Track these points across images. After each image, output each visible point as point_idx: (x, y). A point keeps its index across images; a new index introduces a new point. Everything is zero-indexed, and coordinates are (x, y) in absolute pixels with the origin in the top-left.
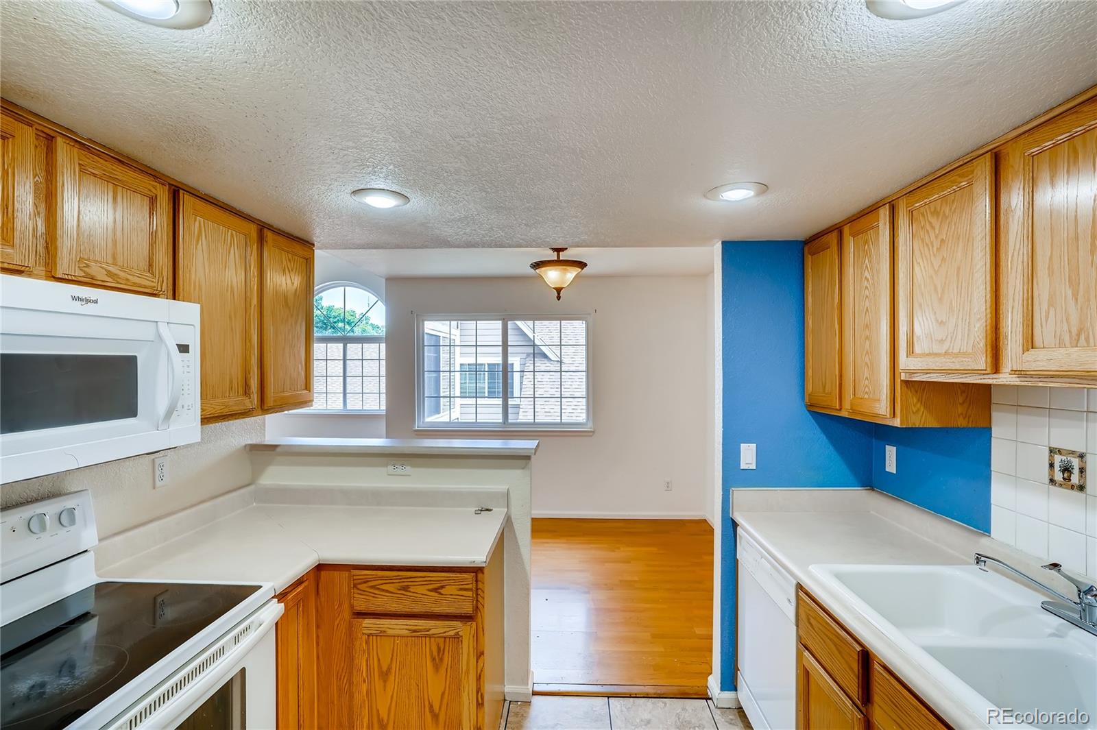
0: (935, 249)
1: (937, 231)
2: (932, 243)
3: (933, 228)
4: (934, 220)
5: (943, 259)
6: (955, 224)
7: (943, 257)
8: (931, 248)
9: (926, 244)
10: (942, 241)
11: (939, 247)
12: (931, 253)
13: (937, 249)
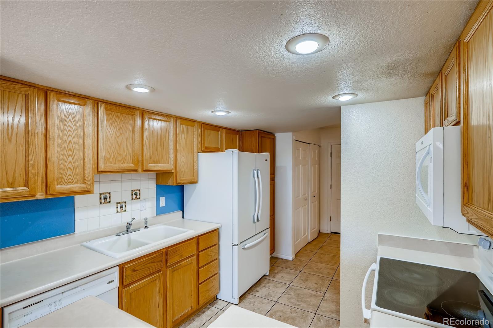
0: (117, 129)
1: (118, 123)
2: (116, 127)
3: (117, 122)
4: (117, 119)
5: (121, 134)
6: (126, 124)
7: (121, 133)
8: (115, 128)
9: (113, 126)
10: (120, 127)
11: (119, 128)
12: (116, 130)
13: (118, 129)
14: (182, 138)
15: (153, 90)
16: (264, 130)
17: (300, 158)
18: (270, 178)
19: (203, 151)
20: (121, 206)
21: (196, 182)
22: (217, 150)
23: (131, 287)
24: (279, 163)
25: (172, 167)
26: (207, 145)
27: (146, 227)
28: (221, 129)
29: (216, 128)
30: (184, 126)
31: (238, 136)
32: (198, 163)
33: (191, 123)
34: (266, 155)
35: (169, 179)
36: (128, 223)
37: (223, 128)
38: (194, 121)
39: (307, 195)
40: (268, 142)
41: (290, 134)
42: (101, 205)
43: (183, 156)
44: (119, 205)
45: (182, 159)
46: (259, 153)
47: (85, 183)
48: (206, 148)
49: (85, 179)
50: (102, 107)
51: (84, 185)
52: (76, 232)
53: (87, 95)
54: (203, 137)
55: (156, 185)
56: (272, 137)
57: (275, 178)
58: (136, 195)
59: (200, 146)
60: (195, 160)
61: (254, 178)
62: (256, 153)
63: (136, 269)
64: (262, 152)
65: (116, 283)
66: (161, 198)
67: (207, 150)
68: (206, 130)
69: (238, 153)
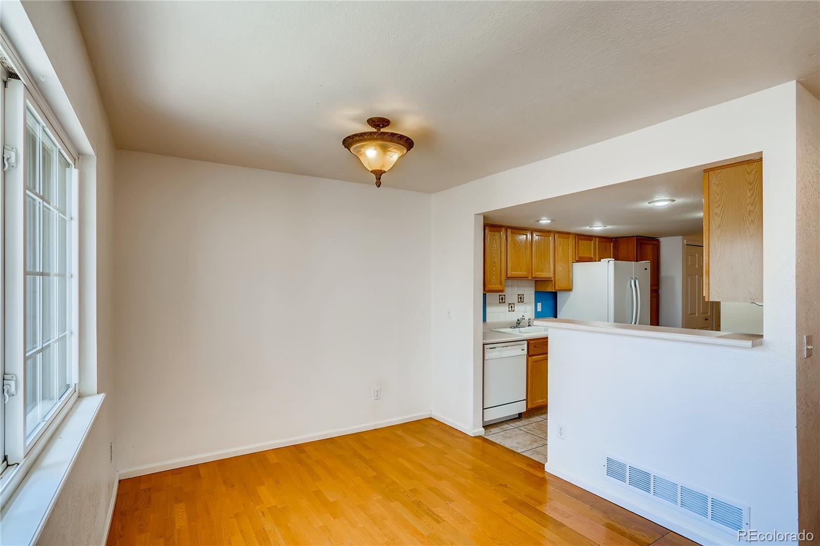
14: (559, 249)
15: (553, 221)
16: (644, 236)
17: (697, 267)
18: (651, 290)
19: (577, 261)
20: (511, 306)
21: (570, 290)
22: (590, 260)
23: (533, 357)
24: (664, 272)
25: (552, 275)
26: (581, 255)
27: (529, 325)
28: (594, 238)
29: (589, 237)
30: (561, 239)
31: (612, 244)
32: (572, 272)
33: (567, 236)
34: (646, 264)
35: (548, 286)
36: (518, 320)
37: (596, 237)
38: (569, 234)
39: (709, 314)
40: (649, 249)
41: (680, 238)
42: (500, 304)
43: (560, 266)
44: (510, 306)
45: (559, 268)
46: (637, 261)
47: (501, 285)
48: (580, 258)
49: (501, 282)
50: (509, 231)
51: (500, 286)
52: (487, 321)
53: (501, 224)
54: (576, 247)
55: (535, 292)
56: (655, 242)
57: (660, 290)
58: (521, 299)
59: (574, 257)
60: (570, 269)
61: (631, 286)
62: (634, 261)
63: (536, 346)
64: (641, 261)
65: (525, 352)
66: (538, 304)
67: (581, 260)
68: (580, 241)
69: (615, 262)
